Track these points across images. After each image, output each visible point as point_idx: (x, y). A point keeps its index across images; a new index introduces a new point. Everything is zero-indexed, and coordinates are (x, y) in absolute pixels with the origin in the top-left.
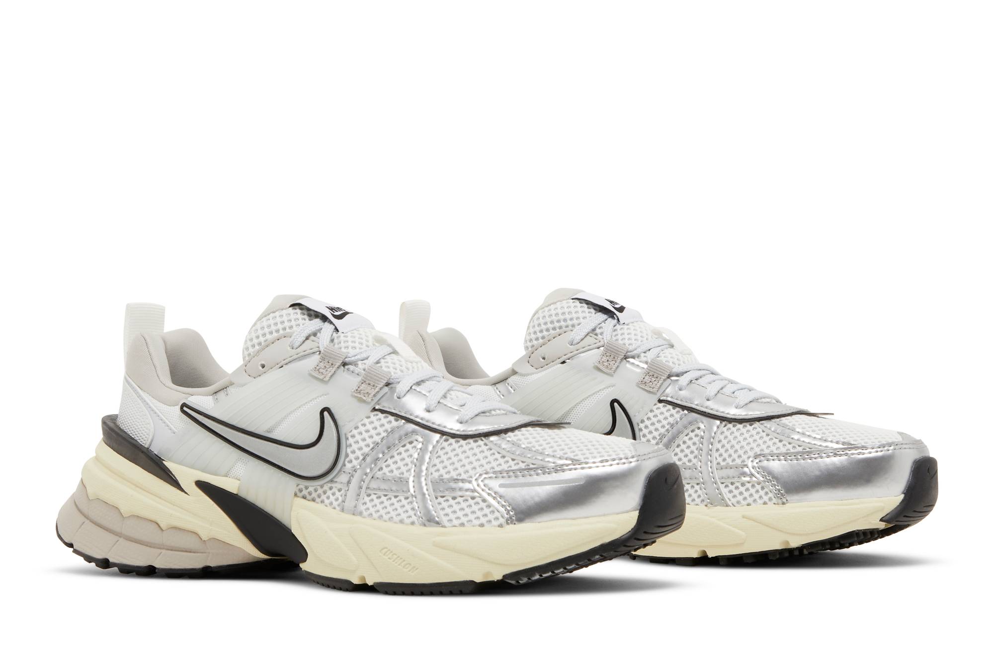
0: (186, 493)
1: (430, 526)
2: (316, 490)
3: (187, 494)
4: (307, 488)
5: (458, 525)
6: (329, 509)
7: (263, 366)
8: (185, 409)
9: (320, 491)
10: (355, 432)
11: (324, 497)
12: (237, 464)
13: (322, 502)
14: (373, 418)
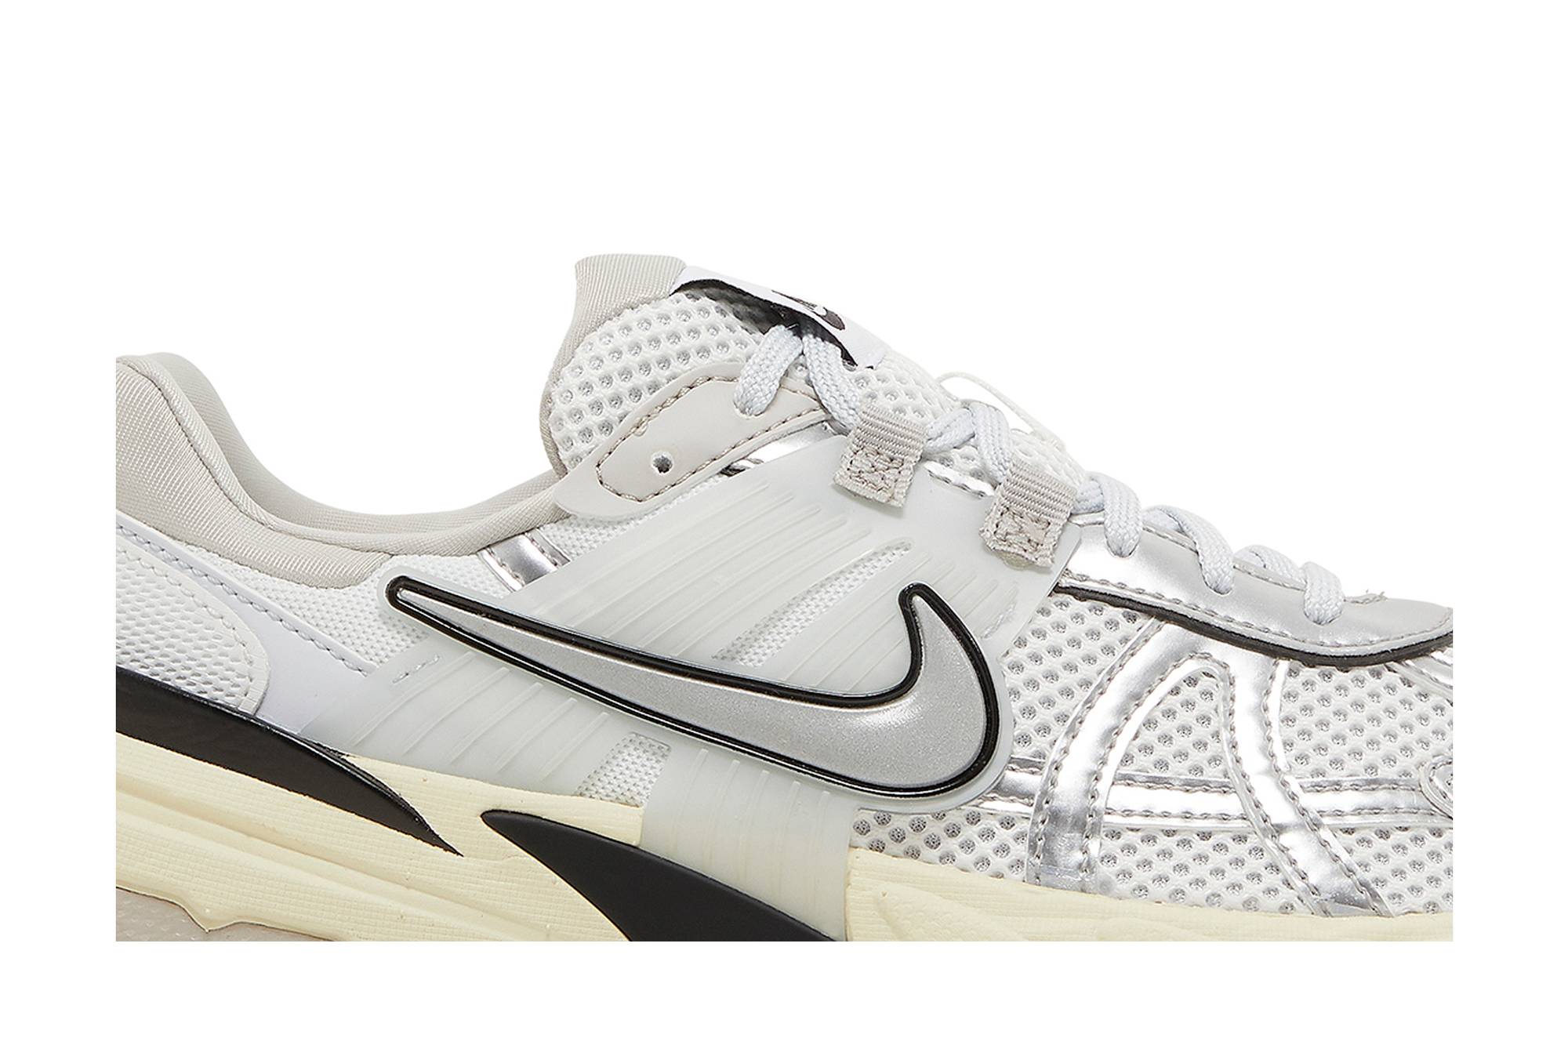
0: (448, 848)
1: (1342, 914)
2: (918, 827)
3: (455, 852)
4: (883, 821)
5: (1421, 909)
6: (981, 879)
7: (663, 467)
8: (405, 594)
9: (935, 828)
10: (1020, 654)
11: (951, 844)
12: (620, 757)
13: (947, 858)
14: (1058, 614)
